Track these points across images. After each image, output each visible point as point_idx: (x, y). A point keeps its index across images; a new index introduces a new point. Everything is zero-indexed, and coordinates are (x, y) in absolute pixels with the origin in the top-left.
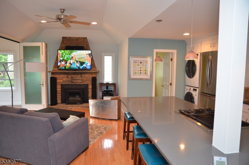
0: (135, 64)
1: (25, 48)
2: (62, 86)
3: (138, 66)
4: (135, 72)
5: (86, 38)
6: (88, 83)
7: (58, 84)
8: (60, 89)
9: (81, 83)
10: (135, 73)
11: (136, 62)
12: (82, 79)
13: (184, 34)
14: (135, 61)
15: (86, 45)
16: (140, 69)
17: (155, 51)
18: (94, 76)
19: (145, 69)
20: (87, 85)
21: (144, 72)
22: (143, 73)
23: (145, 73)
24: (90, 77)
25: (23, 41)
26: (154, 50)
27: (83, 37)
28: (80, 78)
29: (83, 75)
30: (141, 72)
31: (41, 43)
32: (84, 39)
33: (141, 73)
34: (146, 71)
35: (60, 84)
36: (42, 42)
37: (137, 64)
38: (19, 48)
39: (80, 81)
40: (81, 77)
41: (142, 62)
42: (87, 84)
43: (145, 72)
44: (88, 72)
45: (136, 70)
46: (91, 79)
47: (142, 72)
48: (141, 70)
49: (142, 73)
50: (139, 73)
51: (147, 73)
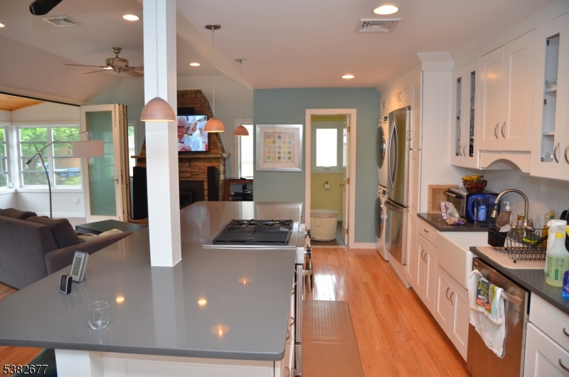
0: (268, 140)
1: (89, 114)
3: (273, 145)
4: (268, 155)
5: (200, 92)
6: (204, 179)
9: (190, 179)
10: (269, 158)
11: (269, 137)
12: (192, 171)
13: (344, 77)
14: (268, 134)
15: (199, 106)
16: (277, 150)
17: (309, 113)
18: (213, 164)
19: (289, 150)
21: (287, 156)
22: (284, 158)
23: (289, 158)
24: (204, 165)
25: (87, 101)
26: (307, 110)
27: (194, 91)
28: (189, 169)
29: (194, 164)
30: (280, 155)
31: (113, 105)
32: (196, 93)
33: (279, 158)
34: (290, 153)
36: (115, 103)
37: (271, 140)
38: (79, 113)
39: (188, 175)
40: (190, 166)
41: (282, 137)
42: (201, 179)
43: (289, 156)
44: (202, 156)
45: (269, 153)
46: (206, 171)
47: (282, 155)
48: (279, 153)
49: (282, 159)
50: (277, 159)
51: (292, 159)
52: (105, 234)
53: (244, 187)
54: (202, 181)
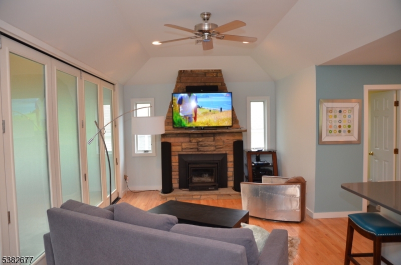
0: (330, 114)
2: (180, 156)
3: (334, 119)
4: (330, 129)
5: (220, 71)
7: (173, 153)
8: (177, 164)
9: (215, 152)
10: (330, 132)
11: (331, 111)
12: (216, 144)
14: (330, 109)
15: (220, 84)
16: (338, 124)
17: (367, 88)
18: (237, 138)
19: (349, 124)
20: (225, 156)
21: (347, 129)
22: (344, 131)
23: (349, 131)
24: (229, 140)
26: (365, 86)
27: (215, 70)
28: (213, 143)
29: (218, 138)
30: (340, 129)
32: (217, 73)
33: (340, 131)
34: (349, 126)
35: (177, 153)
37: (333, 114)
39: (213, 148)
40: (214, 140)
41: (342, 111)
42: (224, 152)
43: (349, 129)
45: (331, 127)
47: (342, 129)
48: (340, 127)
49: (342, 132)
50: (338, 132)
51: (351, 132)
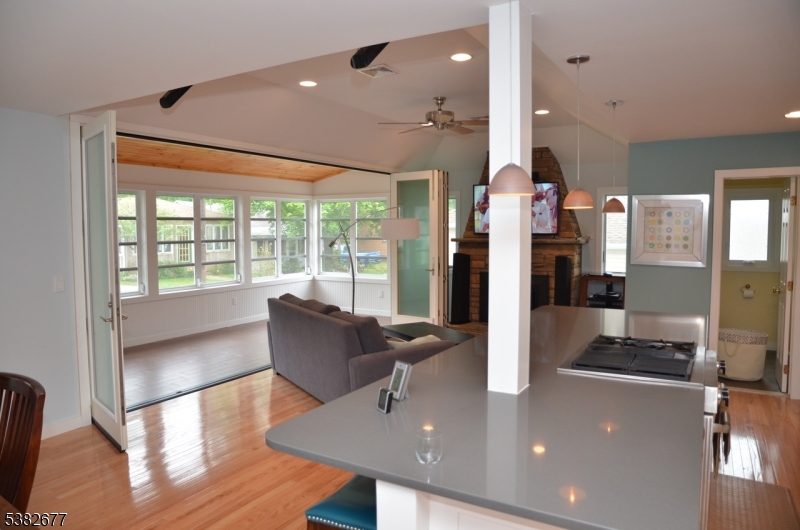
0: (650, 218)
1: (401, 185)
2: (483, 276)
3: (659, 226)
4: (650, 241)
5: (548, 151)
6: (550, 274)
7: (472, 271)
8: (478, 286)
10: (652, 245)
11: (653, 214)
12: (534, 261)
13: (787, 116)
14: (651, 210)
15: (546, 169)
16: (666, 234)
17: (721, 175)
18: (565, 252)
19: (685, 234)
21: (682, 242)
22: (677, 246)
23: (685, 247)
24: (551, 255)
25: (399, 168)
26: (716, 172)
27: (539, 148)
29: (535, 251)
30: (669, 242)
31: (431, 172)
32: (542, 152)
33: (668, 246)
34: (686, 238)
35: (478, 271)
36: (433, 169)
37: (656, 218)
38: (388, 183)
41: (674, 214)
42: (545, 274)
43: (685, 242)
44: (549, 241)
45: (652, 238)
46: (554, 262)
47: (673, 242)
48: (669, 238)
49: (672, 247)
50: (664, 247)
51: (690, 247)
52: (418, 341)
53: (609, 288)
54: (547, 277)
